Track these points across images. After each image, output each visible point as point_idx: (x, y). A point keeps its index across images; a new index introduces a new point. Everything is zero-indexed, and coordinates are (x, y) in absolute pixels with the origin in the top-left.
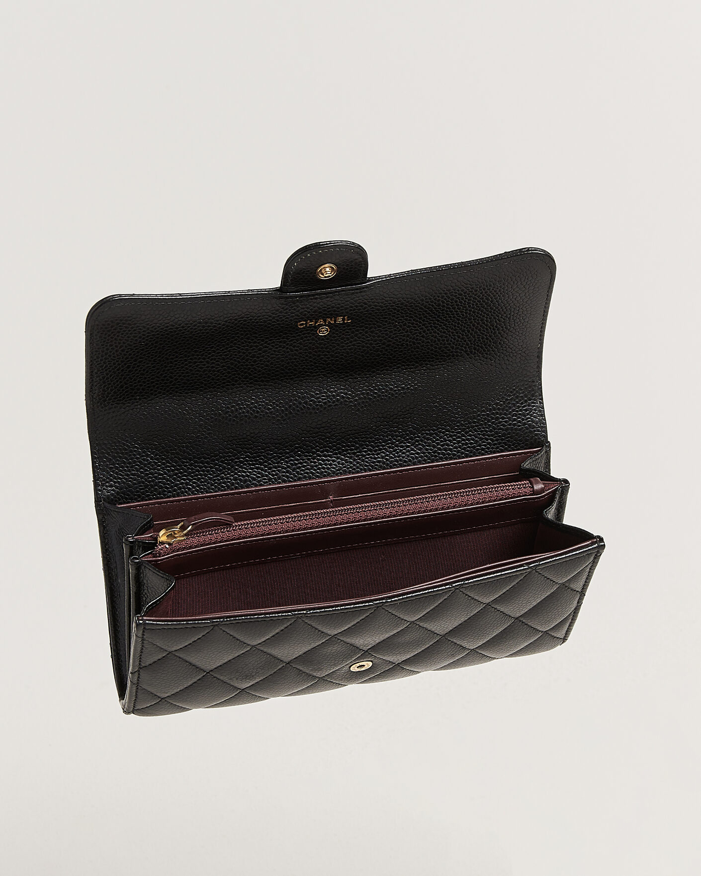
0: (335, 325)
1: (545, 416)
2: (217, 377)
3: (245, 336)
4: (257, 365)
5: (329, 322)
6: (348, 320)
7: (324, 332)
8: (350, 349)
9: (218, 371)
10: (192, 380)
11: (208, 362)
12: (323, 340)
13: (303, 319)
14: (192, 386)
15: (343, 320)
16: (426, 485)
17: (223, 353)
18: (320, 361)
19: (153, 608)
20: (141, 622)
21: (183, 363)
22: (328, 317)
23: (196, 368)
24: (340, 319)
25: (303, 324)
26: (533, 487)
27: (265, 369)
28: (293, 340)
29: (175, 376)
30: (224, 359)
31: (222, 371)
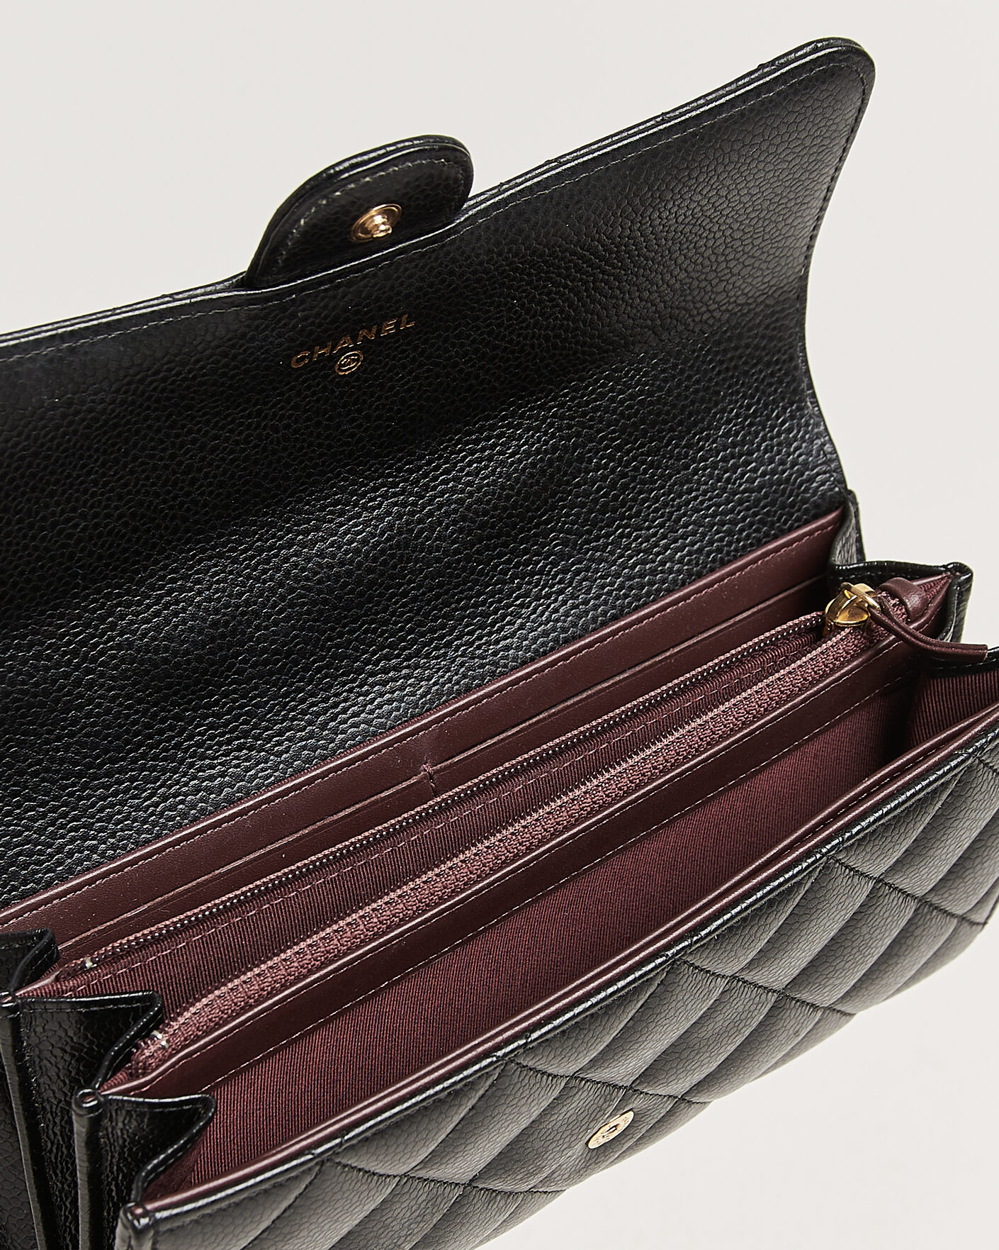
0: (379, 342)
1: (829, 435)
2: (109, 549)
3: (166, 421)
4: (198, 489)
5: (365, 339)
6: (408, 323)
7: (349, 363)
8: (409, 390)
9: (110, 533)
10: (53, 575)
11: (83, 516)
12: (347, 384)
13: (302, 347)
14: (54, 591)
15: (397, 325)
16: (624, 671)
17: (116, 482)
18: (340, 439)
19: (157, 1176)
20: (144, 1221)
21: (25, 536)
22: (363, 328)
23: (56, 542)
24: (390, 327)
25: (303, 358)
26: (902, 603)
27: (219, 495)
28: (279, 401)
29: (11, 576)
30: (120, 498)
31: (119, 531)
